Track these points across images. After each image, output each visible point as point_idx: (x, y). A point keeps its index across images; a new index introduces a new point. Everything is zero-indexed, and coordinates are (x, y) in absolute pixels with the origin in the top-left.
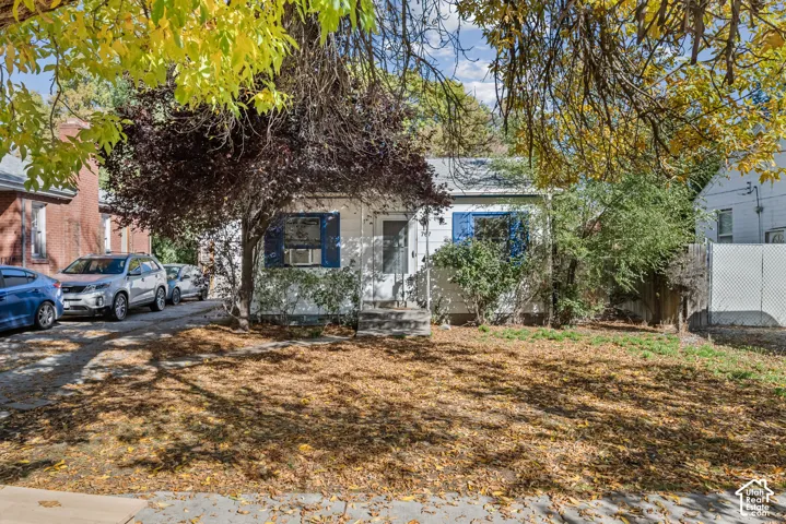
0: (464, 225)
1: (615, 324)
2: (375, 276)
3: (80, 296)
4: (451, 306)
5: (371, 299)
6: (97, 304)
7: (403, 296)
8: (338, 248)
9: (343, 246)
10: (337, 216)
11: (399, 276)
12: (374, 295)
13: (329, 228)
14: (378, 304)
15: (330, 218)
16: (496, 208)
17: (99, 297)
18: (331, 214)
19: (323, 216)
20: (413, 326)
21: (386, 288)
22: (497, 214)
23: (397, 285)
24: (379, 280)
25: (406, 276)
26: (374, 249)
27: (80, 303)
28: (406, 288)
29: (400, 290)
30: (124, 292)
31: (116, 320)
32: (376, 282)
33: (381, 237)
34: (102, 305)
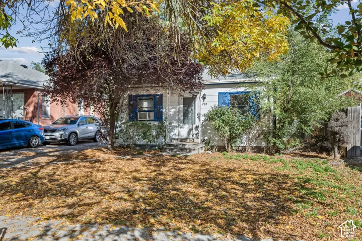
0: (225, 98)
1: (310, 154)
2: (179, 125)
3: (53, 134)
4: (217, 141)
5: (177, 137)
6: (61, 137)
7: (193, 136)
8: (162, 112)
9: (164, 111)
10: (161, 96)
11: (191, 125)
12: (179, 135)
13: (157, 102)
14: (179, 140)
15: (158, 97)
16: (242, 89)
17: (62, 135)
18: (158, 95)
19: (155, 96)
20: (188, 151)
21: (184, 132)
22: (242, 93)
23: (190, 130)
24: (181, 128)
25: (195, 126)
26: (179, 112)
27: (53, 137)
28: (194, 132)
29: (191, 133)
30: (76, 133)
31: (70, 145)
32: (180, 128)
33: (182, 106)
34: (63, 138)
